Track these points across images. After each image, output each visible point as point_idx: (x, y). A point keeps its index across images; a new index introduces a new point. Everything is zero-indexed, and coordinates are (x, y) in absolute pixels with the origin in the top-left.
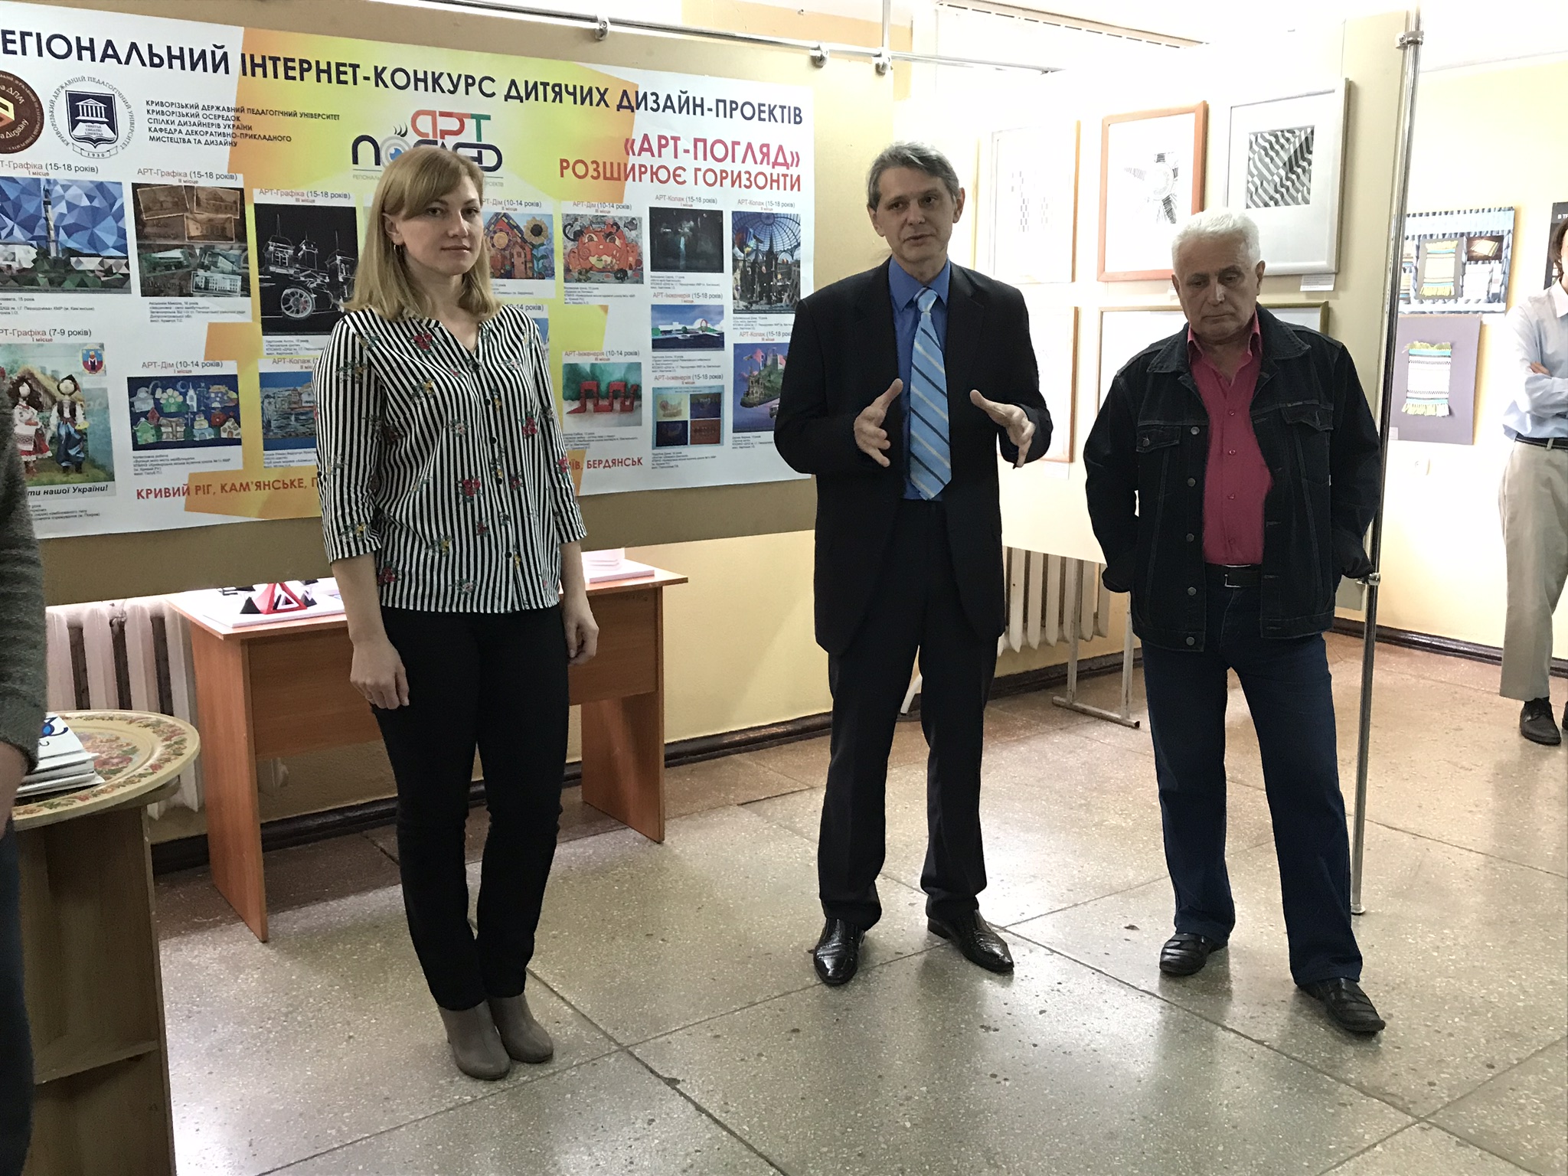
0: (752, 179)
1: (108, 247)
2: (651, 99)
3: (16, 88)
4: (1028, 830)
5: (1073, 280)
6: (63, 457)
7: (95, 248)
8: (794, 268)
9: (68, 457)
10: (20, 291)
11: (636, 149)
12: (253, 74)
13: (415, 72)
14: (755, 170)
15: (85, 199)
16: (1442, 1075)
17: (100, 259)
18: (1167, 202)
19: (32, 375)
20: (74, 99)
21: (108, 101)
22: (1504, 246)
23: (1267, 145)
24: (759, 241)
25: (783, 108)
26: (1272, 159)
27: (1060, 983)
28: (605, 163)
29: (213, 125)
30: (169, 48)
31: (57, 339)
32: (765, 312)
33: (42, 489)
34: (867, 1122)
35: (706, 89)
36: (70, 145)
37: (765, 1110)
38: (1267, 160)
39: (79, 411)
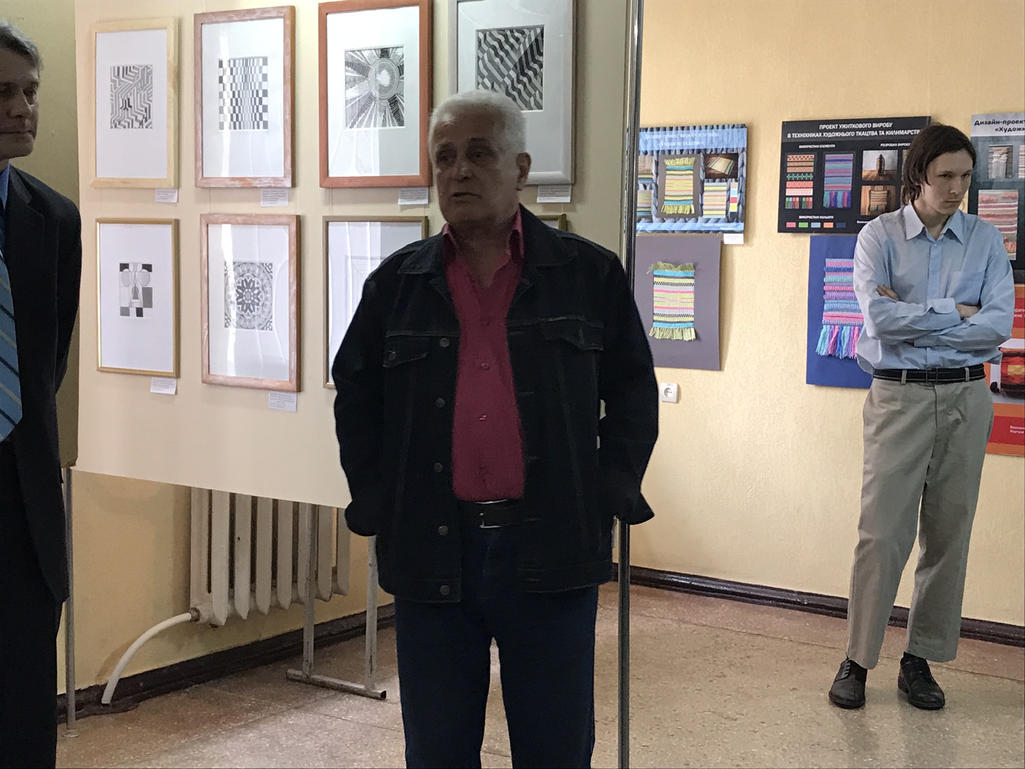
5: (294, 184)
18: (394, 102)
22: (739, 165)
23: (496, 44)
26: (502, 60)
38: (497, 60)
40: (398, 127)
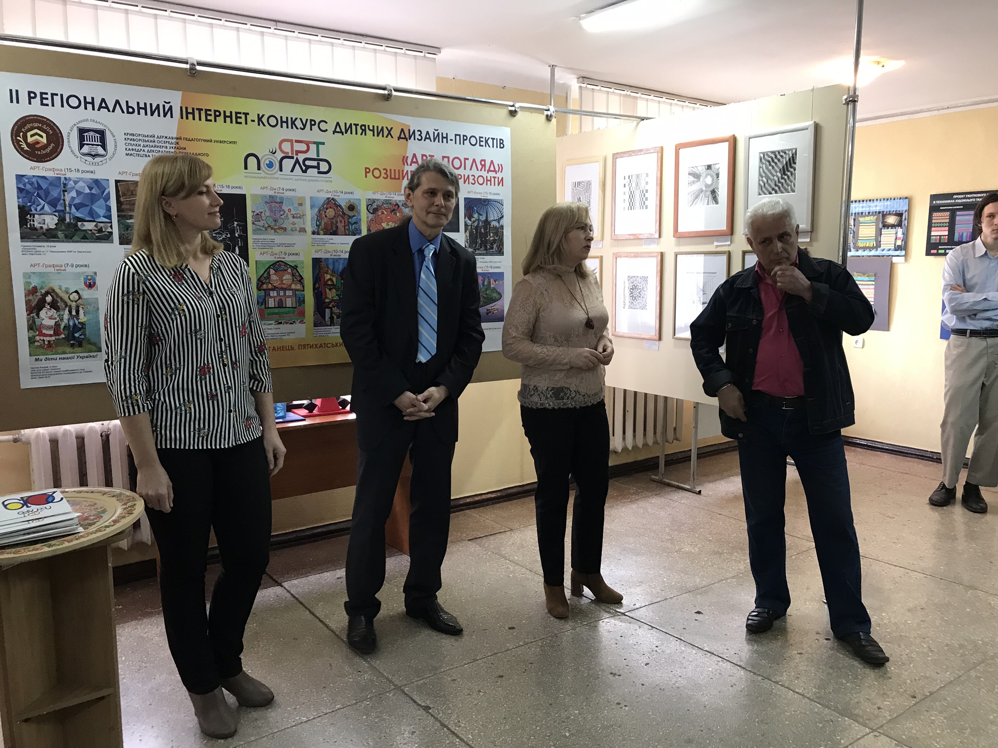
0: (476, 179)
1: (100, 216)
2: (417, 133)
3: (48, 125)
4: (638, 554)
5: (660, 236)
6: (71, 338)
7: (93, 218)
8: (499, 230)
9: (74, 338)
10: (47, 241)
11: (409, 162)
12: (187, 118)
13: (281, 117)
14: (477, 173)
15: (87, 188)
16: (885, 703)
17: (95, 223)
18: (713, 192)
19: (54, 291)
20: (82, 132)
21: (102, 133)
22: (903, 219)
23: (771, 160)
24: (480, 214)
25: (493, 139)
26: (773, 168)
27: (657, 647)
28: (391, 170)
29: (163, 147)
30: (138, 103)
31: (69, 269)
32: (483, 255)
33: (58, 356)
34: (543, 732)
35: (450, 128)
36: (79, 158)
37: (481, 725)
38: (770, 168)
39: (81, 312)
40: (715, 205)
